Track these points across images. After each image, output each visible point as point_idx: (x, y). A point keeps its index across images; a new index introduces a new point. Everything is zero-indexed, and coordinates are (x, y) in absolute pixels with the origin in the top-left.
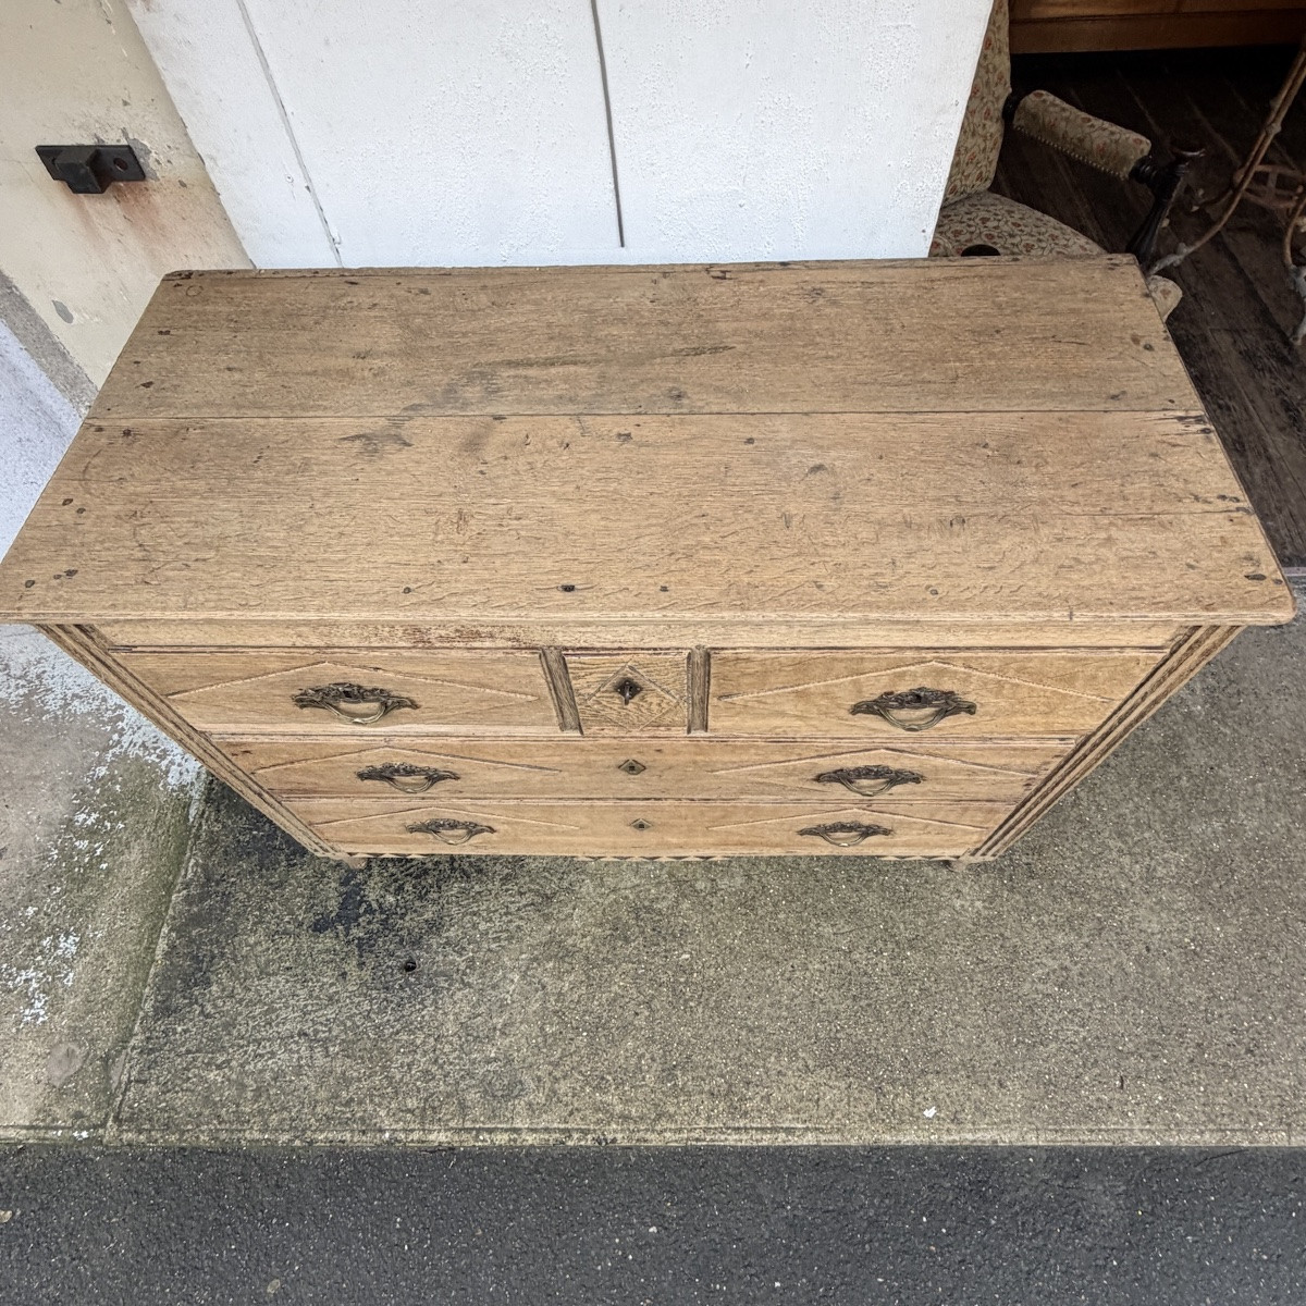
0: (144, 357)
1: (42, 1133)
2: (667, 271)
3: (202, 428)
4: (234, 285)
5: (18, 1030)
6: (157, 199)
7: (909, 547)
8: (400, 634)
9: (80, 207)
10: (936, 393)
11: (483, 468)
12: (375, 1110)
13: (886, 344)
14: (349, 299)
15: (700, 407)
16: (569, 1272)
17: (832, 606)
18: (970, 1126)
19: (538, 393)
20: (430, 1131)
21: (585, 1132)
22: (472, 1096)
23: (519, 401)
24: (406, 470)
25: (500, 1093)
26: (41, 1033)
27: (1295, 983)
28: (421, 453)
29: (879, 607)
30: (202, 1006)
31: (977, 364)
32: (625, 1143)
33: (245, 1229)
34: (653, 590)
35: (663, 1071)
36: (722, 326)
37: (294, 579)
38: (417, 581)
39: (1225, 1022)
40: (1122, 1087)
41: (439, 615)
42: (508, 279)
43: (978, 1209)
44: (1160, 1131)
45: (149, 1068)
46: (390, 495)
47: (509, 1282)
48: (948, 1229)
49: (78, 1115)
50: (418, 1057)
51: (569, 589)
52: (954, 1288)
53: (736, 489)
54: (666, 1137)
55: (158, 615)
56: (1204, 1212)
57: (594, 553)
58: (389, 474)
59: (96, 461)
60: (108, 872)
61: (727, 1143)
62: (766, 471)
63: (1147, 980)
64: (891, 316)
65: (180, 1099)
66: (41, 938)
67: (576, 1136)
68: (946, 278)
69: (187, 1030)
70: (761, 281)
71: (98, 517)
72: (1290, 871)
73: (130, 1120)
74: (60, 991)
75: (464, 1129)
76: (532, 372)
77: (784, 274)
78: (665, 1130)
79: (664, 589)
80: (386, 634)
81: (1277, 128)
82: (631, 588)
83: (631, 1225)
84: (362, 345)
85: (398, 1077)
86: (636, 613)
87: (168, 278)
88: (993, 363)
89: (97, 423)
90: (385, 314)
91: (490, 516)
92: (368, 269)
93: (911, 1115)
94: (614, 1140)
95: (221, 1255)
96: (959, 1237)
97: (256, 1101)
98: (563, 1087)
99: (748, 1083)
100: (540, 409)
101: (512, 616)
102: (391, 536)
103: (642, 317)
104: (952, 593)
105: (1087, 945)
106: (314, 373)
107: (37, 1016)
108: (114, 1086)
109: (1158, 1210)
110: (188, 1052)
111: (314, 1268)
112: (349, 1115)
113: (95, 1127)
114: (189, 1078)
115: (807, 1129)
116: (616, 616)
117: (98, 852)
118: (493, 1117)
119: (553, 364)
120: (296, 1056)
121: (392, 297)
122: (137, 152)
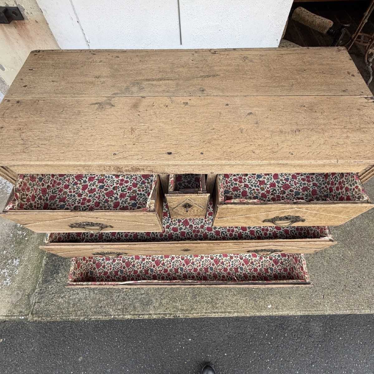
0: (24, 77)
1: (10, 318)
2: (197, 51)
3: (44, 100)
4: (54, 55)
5: (2, 287)
6: (28, 27)
7: (282, 139)
8: (113, 169)
9: (3, 30)
10: (287, 90)
11: (139, 113)
12: (109, 309)
13: (269, 74)
14: (93, 59)
15: (210, 94)
16: (166, 352)
17: (258, 159)
18: (281, 310)
19: (156, 89)
20: (125, 315)
21: (171, 314)
22: (137, 305)
23: (150, 92)
24: (113, 114)
25: (145, 304)
26: (9, 288)
27: (371, 267)
28: (118, 109)
29: (274, 159)
30: (57, 280)
31: (299, 81)
32: (182, 317)
33: (72, 342)
34: (198, 154)
35: (193, 296)
36: (215, 68)
37: (76, 151)
38: (118, 151)
39: (352, 279)
40: (323, 298)
41: (125, 162)
42: (145, 53)
43: (282, 332)
44: (335, 310)
45: (41, 298)
46: (108, 122)
47: (149, 356)
48: (273, 338)
49: (21, 312)
50: (121, 294)
51: (170, 153)
52: (276, 354)
53: (224, 120)
54: (194, 315)
55: (28, 163)
56: (344, 331)
57: (178, 142)
58: (107, 115)
59: (8, 111)
60: (28, 240)
61: (212, 316)
62: (233, 114)
63: (330, 267)
64: (270, 65)
65: (51, 307)
66: (8, 260)
67: (168, 315)
68: (287, 54)
69: (52, 287)
70: (227, 54)
71: (8, 130)
72: (369, 236)
73: (36, 314)
74: (14, 276)
75: (135, 314)
76: (154, 83)
77: (234, 52)
78: (194, 313)
79: (202, 153)
80: (108, 169)
81: (366, 21)
82: (190, 153)
83: (183, 339)
84: (97, 74)
85: (115, 299)
86: (193, 162)
87: (32, 52)
88: (304, 80)
89: (8, 99)
90: (105, 64)
91: (142, 129)
92: (99, 50)
93: (264, 307)
94: (179, 316)
95: (65, 350)
96: (277, 340)
97: (73, 308)
98: (164, 301)
99: (217, 299)
100: (157, 94)
101: (151, 163)
102: (109, 136)
103: (189, 65)
104: (297, 154)
105: (313, 258)
106: (81, 83)
107: (7, 283)
108: (31, 303)
109: (332, 330)
110: (53, 293)
111: (92, 353)
112: (101, 311)
113: (26, 315)
114: (53, 301)
115: (235, 312)
116: (186, 163)
117: (25, 234)
118: (144, 310)
119: (161, 80)
120: (85, 294)
121: (107, 58)
122: (20, 10)
